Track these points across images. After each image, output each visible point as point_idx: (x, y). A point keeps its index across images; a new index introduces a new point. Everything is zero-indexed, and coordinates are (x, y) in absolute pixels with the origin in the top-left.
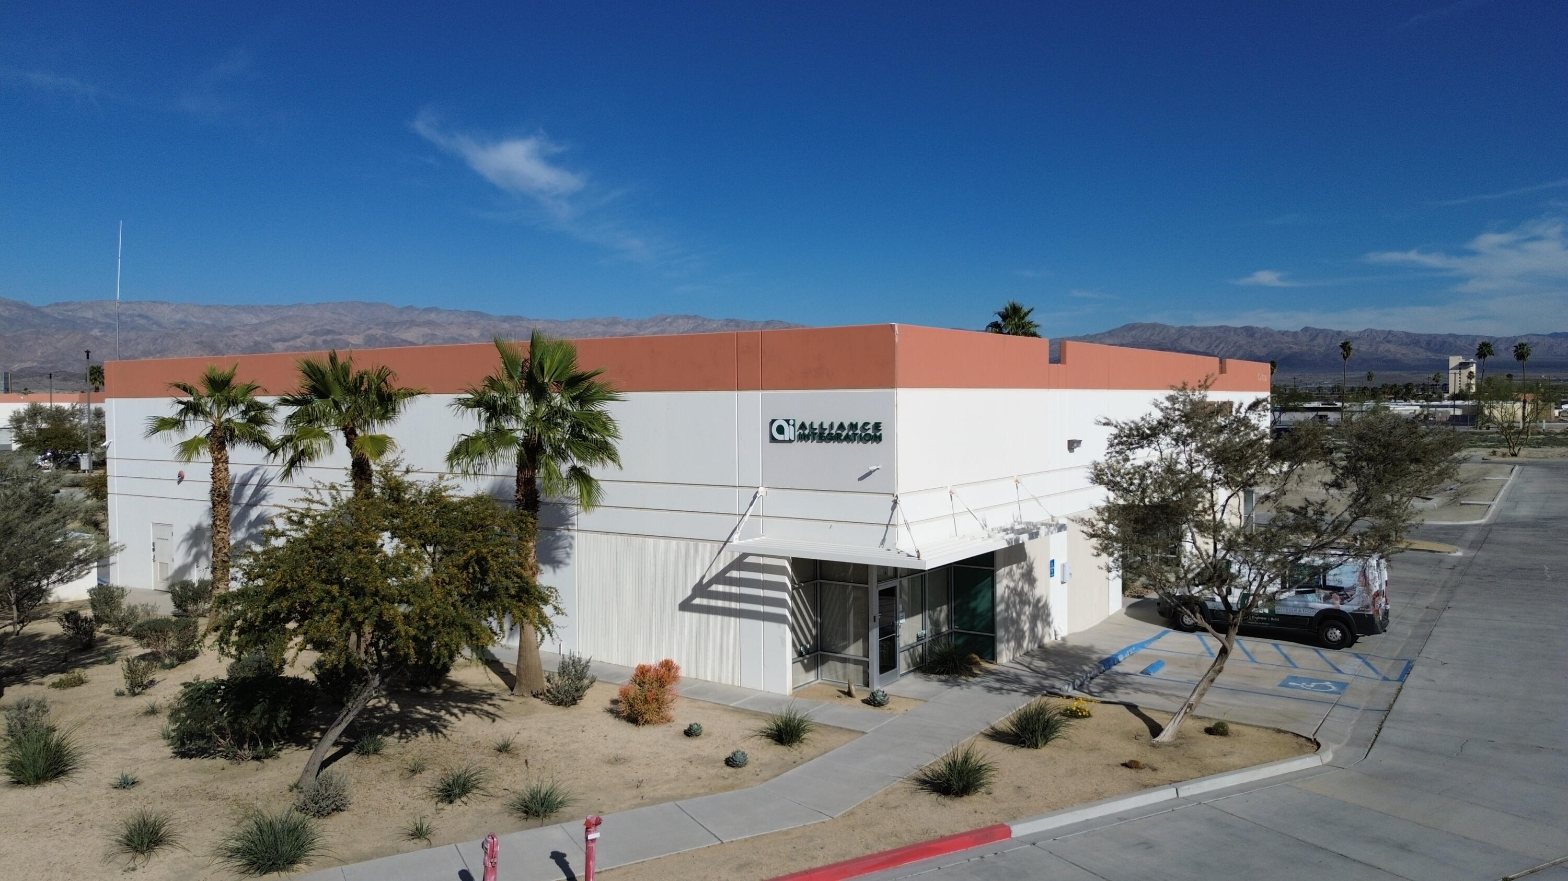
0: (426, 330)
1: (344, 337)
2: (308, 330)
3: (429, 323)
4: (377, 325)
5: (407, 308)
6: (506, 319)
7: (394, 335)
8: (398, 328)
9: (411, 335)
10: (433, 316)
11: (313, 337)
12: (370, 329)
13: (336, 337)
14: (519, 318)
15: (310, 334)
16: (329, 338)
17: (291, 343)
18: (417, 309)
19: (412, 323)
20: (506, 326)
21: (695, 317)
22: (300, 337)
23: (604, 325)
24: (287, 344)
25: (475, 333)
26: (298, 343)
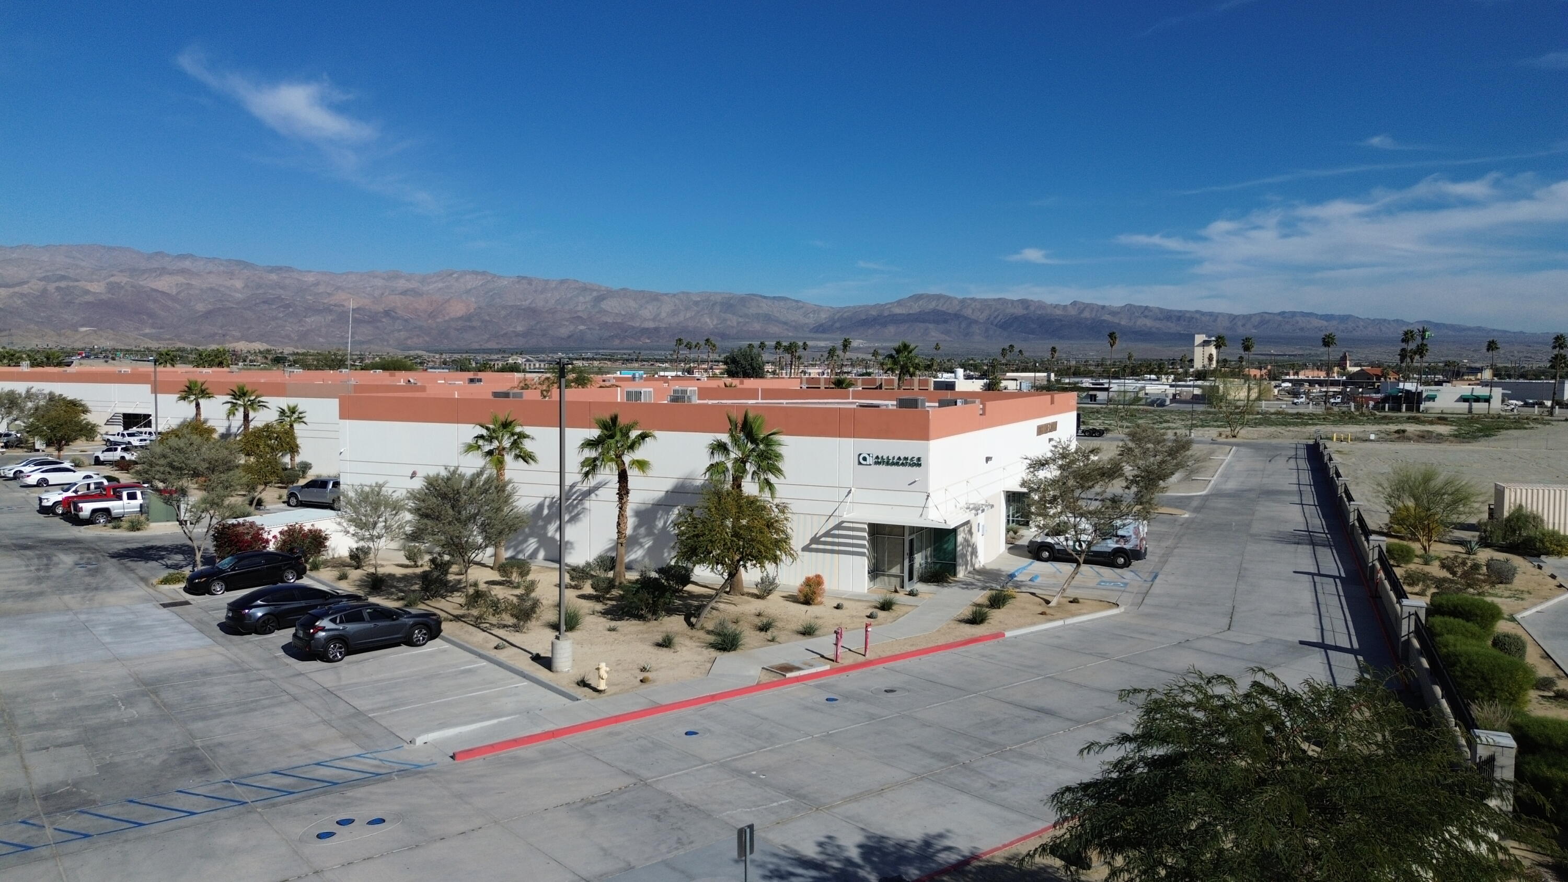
0: (181, 279)
1: (82, 284)
2: (37, 275)
3: (183, 272)
4: (121, 271)
5: (157, 253)
6: (273, 270)
7: (141, 283)
8: (146, 276)
9: (164, 284)
10: (187, 264)
11: (43, 283)
12: (112, 276)
13: (71, 284)
14: (289, 269)
15: (40, 280)
16: (63, 284)
17: (17, 289)
18: (168, 255)
19: (163, 271)
20: (274, 277)
21: (484, 273)
22: (28, 282)
23: (384, 279)
24: (11, 290)
25: (239, 284)
26: (25, 289)
